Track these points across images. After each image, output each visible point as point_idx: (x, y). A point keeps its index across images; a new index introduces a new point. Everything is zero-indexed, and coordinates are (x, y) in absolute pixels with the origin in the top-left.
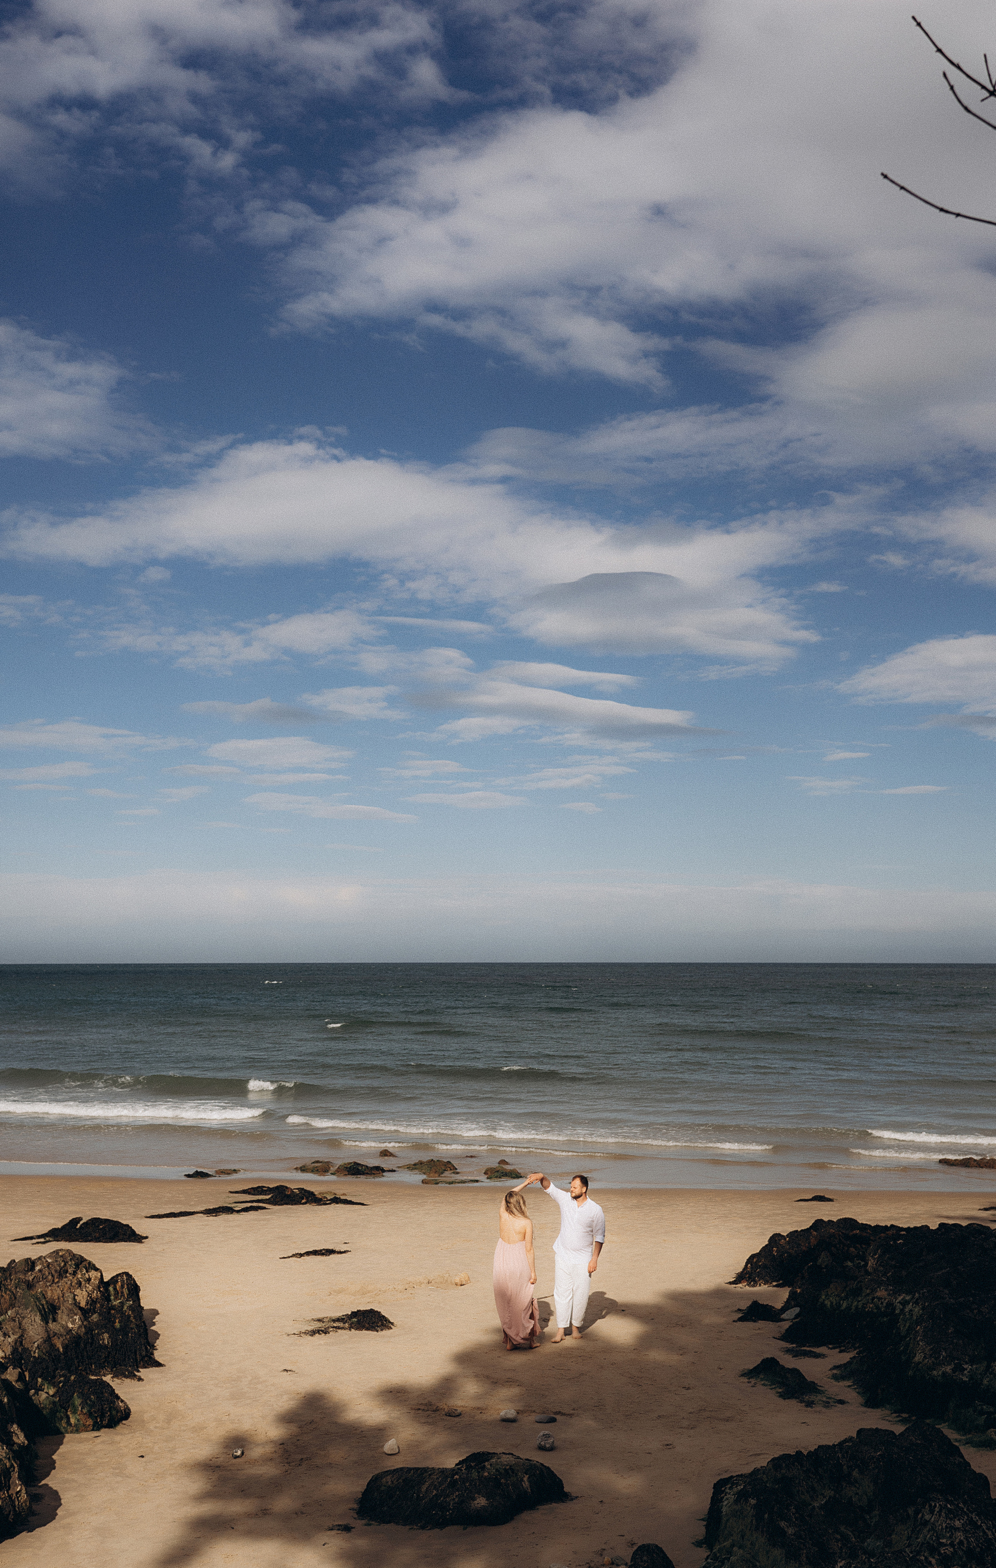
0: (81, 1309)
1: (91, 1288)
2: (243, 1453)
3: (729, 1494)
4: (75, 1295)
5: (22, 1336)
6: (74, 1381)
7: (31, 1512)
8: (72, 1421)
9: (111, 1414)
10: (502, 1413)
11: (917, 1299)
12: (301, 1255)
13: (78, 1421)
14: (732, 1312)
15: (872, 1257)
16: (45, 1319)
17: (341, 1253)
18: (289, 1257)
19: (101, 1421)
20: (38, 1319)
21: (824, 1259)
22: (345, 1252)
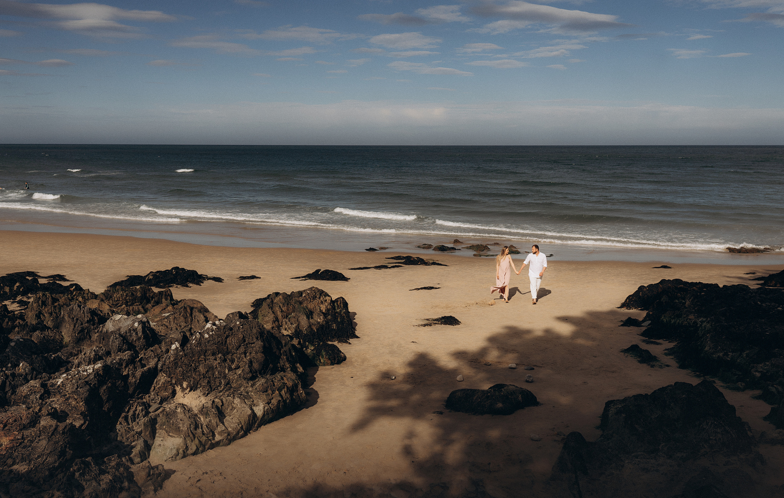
0: (323, 313)
1: (327, 304)
2: (395, 378)
3: (613, 408)
4: (320, 307)
5: (299, 324)
6: (322, 345)
7: (307, 400)
8: (322, 361)
9: (338, 358)
10: (510, 365)
11: (709, 321)
12: (419, 289)
13: (324, 361)
14: (618, 322)
15: (688, 300)
16: (308, 318)
17: (436, 288)
18: (413, 290)
19: (334, 361)
20: (305, 317)
21: (664, 299)
22: (439, 288)
